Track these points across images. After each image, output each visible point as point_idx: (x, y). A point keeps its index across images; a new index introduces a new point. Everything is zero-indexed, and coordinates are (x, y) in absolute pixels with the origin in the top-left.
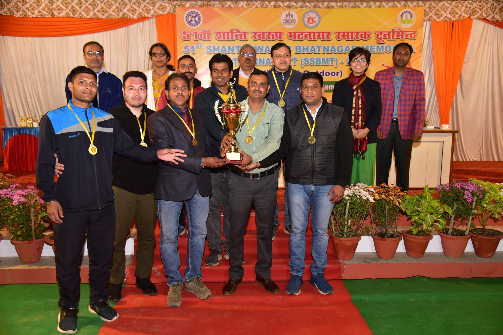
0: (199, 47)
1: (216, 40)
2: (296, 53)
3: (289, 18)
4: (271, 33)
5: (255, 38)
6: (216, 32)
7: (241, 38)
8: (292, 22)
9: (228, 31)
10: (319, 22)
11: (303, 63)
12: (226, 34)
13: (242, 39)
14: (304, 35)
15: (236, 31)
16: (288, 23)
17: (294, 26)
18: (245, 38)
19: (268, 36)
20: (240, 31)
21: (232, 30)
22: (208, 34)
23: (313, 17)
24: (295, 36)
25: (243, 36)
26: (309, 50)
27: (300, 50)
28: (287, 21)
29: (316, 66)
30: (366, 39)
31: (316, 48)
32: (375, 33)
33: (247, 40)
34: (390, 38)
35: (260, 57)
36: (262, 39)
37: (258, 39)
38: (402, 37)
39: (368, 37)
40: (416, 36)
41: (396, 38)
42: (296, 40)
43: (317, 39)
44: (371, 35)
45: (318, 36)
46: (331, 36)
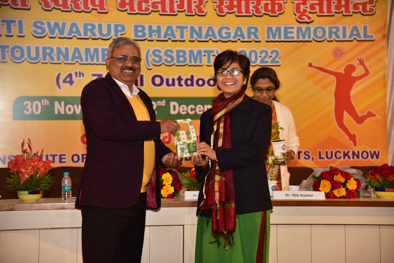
5: (47, 5)
7: (14, 2)
11: (150, 59)
13: (17, 5)
14: (150, 4)
18: (24, 3)
19: (75, 2)
24: (131, 4)
29: (177, 66)
30: (276, 13)
31: (176, 31)
32: (292, 3)
33: (29, 8)
34: (324, 13)
35: (58, 46)
36: (61, 8)
37: (54, 8)
38: (347, 10)
39: (278, 11)
40: (374, 8)
41: (335, 12)
42: (136, 12)
43: (178, 11)
44: (285, 4)
45: (179, 6)
46: (205, 7)
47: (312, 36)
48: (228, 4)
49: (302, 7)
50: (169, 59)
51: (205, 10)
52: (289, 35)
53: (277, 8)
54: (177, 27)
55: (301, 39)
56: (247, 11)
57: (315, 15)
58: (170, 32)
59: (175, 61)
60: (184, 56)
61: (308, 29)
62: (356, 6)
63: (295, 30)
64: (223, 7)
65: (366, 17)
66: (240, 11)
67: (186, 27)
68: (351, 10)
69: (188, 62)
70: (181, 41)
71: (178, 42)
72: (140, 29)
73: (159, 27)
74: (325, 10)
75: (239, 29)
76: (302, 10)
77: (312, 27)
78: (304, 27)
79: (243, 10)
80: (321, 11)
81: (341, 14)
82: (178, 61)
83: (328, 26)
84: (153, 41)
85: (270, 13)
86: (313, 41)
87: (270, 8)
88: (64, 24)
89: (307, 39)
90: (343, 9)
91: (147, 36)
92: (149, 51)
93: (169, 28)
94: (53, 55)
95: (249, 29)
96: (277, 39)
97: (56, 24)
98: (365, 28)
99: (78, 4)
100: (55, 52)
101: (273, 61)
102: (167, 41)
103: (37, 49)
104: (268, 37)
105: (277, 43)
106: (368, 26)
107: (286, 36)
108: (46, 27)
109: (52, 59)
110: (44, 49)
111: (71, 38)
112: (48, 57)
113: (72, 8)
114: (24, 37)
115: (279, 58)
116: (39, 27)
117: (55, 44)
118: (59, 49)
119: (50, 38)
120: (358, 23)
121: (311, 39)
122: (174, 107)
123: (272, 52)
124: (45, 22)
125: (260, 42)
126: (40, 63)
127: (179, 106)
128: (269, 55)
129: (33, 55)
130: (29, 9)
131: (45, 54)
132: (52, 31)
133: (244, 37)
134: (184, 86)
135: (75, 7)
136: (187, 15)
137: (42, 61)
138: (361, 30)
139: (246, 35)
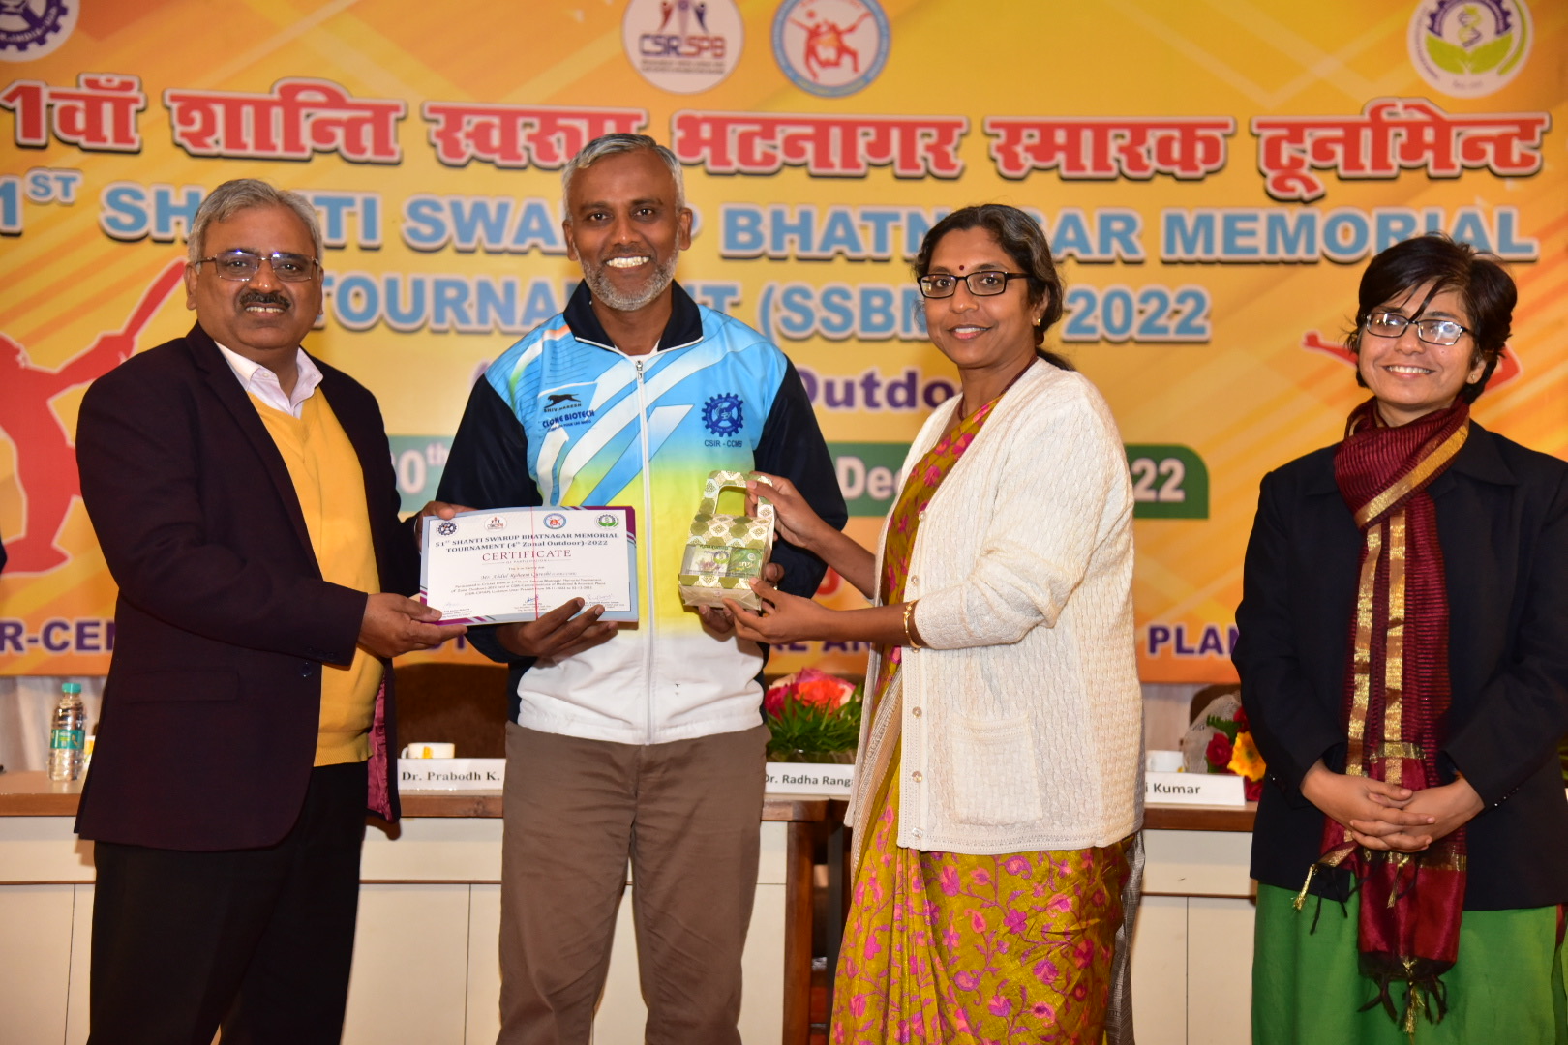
0: (48, 191)
1: (180, 153)
2: (726, 258)
3: (683, 24)
4: (562, 122)
5: (453, 148)
6: (174, 98)
7: (353, 142)
8: (701, 49)
9: (265, 96)
10: (882, 55)
11: (775, 318)
12: (248, 114)
13: (362, 151)
14: (779, 141)
15: (320, 97)
16: (672, 58)
17: (715, 79)
18: (382, 143)
19: (539, 139)
20: (350, 100)
21: (289, 92)
22: (121, 107)
23: (842, 26)
24: (718, 144)
25: (367, 133)
26: (818, 235)
27: (757, 239)
28: (669, 47)
29: (862, 340)
30: (1196, 169)
31: (864, 228)
32: (1253, 135)
33: (395, 158)
34: (1361, 168)
35: (483, 277)
36: (497, 158)
37: (473, 158)
38: (1443, 160)
39: (1207, 161)
40: (1537, 155)
41: (1401, 168)
42: (732, 169)
43: (871, 165)
44: (1231, 142)
45: (872, 149)
46: (961, 152)
47: (1320, 244)
48: (1036, 140)
49: (1287, 152)
50: (836, 319)
51: (958, 160)
52: (1241, 242)
53: (1200, 150)
54: (866, 216)
55: (1281, 254)
56: (1100, 161)
57: (1331, 175)
58: (840, 232)
59: (856, 326)
60: (885, 310)
61: (1307, 223)
62: (1472, 149)
63: (1261, 227)
64: (1019, 149)
65: (1510, 184)
66: (1074, 162)
67: (896, 217)
68: (1457, 158)
69: (898, 328)
70: (876, 261)
71: (869, 266)
72: (743, 221)
73: (806, 217)
74: (1366, 158)
75: (1071, 221)
76: (1285, 160)
77: (1321, 215)
78: (1292, 215)
79: (1087, 158)
80: (1352, 161)
81: (1421, 174)
82: (866, 325)
83: (1375, 213)
84: (783, 259)
85: (1178, 171)
86: (1324, 264)
87: (1176, 151)
88: (503, 209)
89: (1301, 254)
90: (1429, 156)
91: (767, 246)
92: (770, 292)
93: (840, 218)
94: (466, 305)
95: (1105, 221)
96: (1199, 254)
97: (480, 209)
98: (1505, 221)
99: (550, 147)
100: (473, 296)
101: (1184, 327)
102: (829, 260)
103: (418, 286)
104: (1170, 248)
105: (1199, 269)
106: (1515, 213)
107: (1229, 245)
108: (446, 217)
109: (463, 317)
110: (440, 286)
111: (524, 253)
112: (449, 314)
113: (530, 160)
114: (376, 249)
115: (1207, 317)
116: (425, 220)
117: (474, 271)
118: (485, 289)
119: (460, 251)
120: (1479, 201)
121: (1316, 256)
122: (851, 474)
123: (1182, 299)
124: (445, 203)
125: (1139, 263)
126: (425, 333)
127: (868, 471)
128: (1173, 305)
129: (405, 306)
130: (397, 164)
131: (440, 302)
132: (465, 232)
133: (1086, 249)
134: (885, 407)
135: (541, 155)
136: (899, 178)
137: (432, 325)
138: (1490, 225)
139: (1094, 240)
